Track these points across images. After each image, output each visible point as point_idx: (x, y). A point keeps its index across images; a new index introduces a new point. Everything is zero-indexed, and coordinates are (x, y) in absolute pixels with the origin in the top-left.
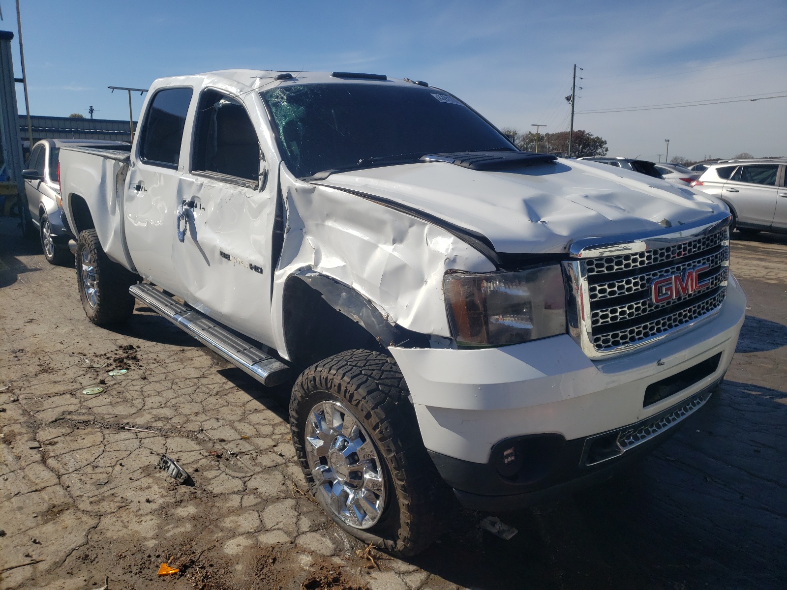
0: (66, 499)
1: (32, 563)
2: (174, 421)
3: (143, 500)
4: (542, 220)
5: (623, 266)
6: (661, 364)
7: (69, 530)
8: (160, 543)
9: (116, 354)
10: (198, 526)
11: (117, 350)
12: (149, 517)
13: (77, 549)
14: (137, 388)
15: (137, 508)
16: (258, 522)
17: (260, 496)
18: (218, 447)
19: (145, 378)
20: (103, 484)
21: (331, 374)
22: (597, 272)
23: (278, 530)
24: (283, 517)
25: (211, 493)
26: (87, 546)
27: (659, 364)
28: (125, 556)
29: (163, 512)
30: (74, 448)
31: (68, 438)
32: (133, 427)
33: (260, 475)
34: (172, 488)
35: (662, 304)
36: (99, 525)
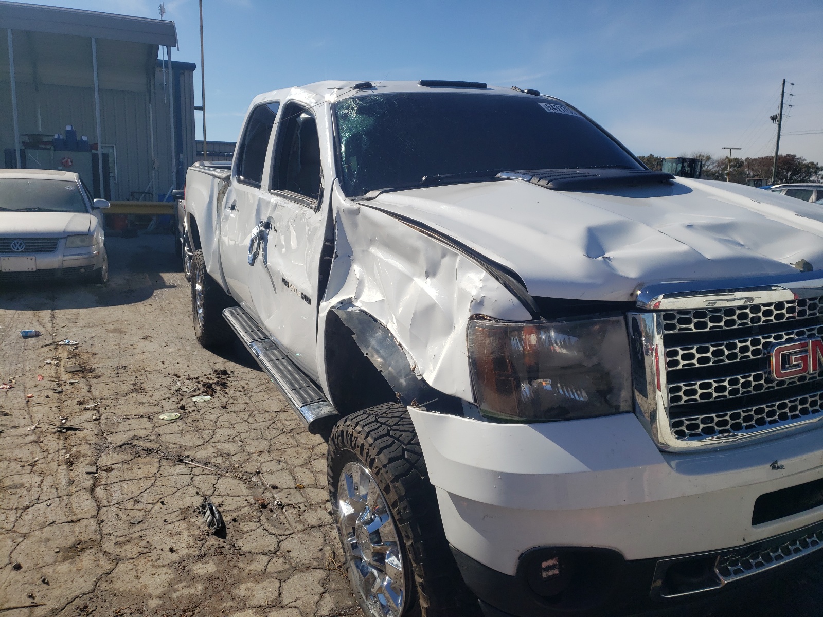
0: (94, 536)
1: (32, 606)
2: (235, 458)
3: (167, 548)
4: (606, 255)
5: (722, 324)
6: (778, 468)
7: (82, 572)
8: (163, 604)
9: (208, 378)
10: (210, 590)
11: (211, 374)
12: (165, 570)
13: (80, 597)
14: (213, 417)
15: (157, 558)
16: (277, 594)
17: (289, 562)
18: (268, 494)
19: (224, 407)
20: (136, 523)
21: (356, 431)
22: (679, 330)
23: (293, 609)
24: (305, 593)
25: (240, 549)
26: (91, 595)
27: (774, 467)
28: (123, 615)
29: (181, 567)
30: (127, 477)
31: (126, 466)
32: (192, 461)
33: (300, 535)
34: (201, 537)
35: (789, 379)
36: (113, 571)
